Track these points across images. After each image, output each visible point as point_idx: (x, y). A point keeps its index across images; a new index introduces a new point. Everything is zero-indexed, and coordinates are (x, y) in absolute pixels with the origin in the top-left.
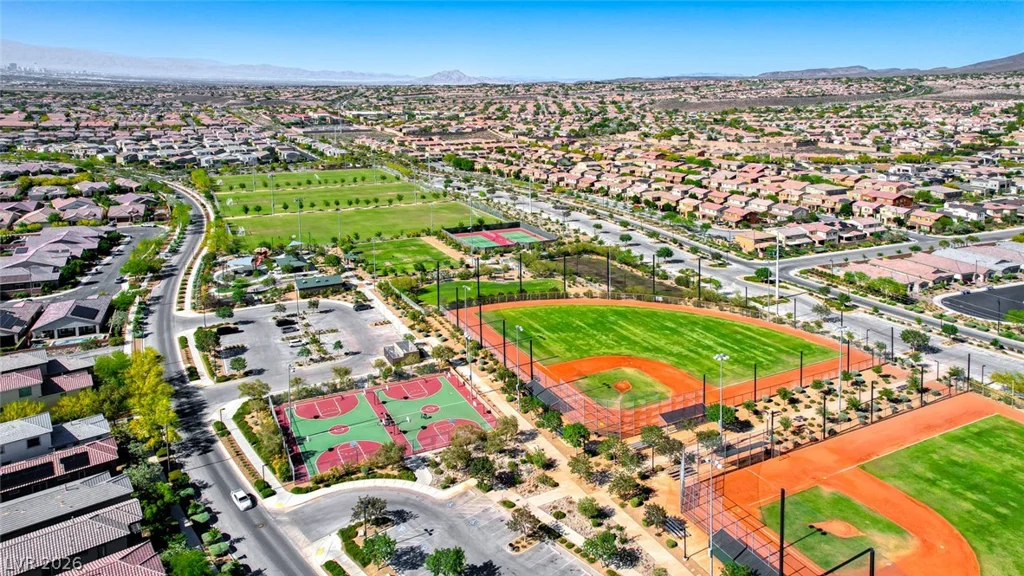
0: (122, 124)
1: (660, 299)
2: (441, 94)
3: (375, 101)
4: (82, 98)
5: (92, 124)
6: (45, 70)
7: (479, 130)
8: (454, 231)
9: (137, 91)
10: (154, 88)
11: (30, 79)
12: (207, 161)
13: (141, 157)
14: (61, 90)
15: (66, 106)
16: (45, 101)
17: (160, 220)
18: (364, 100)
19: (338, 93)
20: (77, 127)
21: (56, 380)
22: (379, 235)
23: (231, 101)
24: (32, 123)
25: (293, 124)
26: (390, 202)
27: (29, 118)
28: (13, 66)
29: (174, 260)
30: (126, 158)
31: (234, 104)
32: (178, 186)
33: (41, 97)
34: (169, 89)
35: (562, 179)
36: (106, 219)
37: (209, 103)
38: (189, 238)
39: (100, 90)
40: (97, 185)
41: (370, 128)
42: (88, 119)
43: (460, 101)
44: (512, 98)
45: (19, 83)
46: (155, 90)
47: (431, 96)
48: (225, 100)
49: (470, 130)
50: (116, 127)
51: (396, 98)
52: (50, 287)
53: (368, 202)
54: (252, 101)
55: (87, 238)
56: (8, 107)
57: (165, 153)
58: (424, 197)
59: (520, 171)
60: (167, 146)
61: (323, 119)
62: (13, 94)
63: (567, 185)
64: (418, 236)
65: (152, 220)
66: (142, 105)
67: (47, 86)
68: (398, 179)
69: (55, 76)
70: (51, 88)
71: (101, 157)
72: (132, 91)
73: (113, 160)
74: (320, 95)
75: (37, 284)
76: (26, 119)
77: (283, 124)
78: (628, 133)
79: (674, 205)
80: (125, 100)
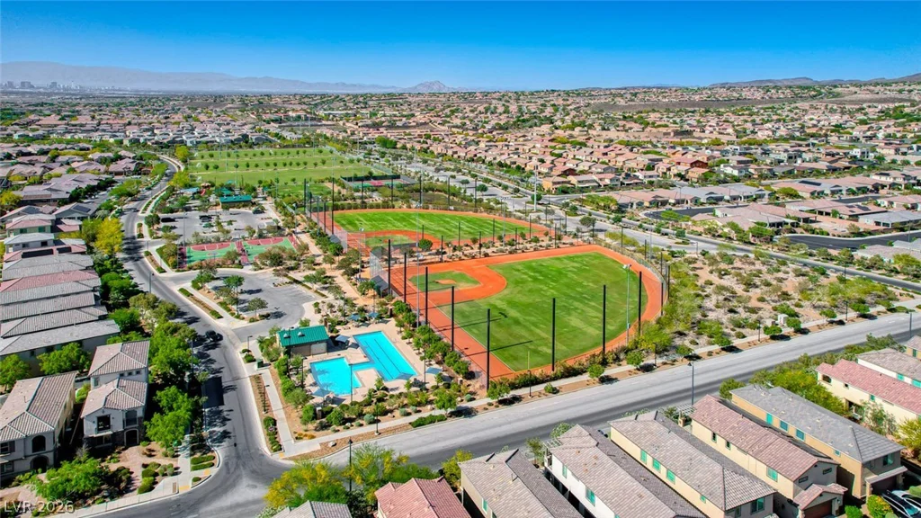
0: (133, 122)
1: (452, 208)
2: (410, 99)
3: (351, 105)
4: (107, 106)
5: (110, 122)
6: (81, 87)
7: (422, 124)
8: (350, 179)
9: (154, 100)
10: (168, 98)
11: (67, 94)
12: (191, 142)
13: (142, 140)
14: (91, 101)
15: (93, 111)
16: (77, 108)
17: (145, 174)
18: (342, 103)
19: (321, 98)
20: (99, 124)
21: (59, 226)
22: (294, 180)
23: (229, 106)
24: (64, 122)
25: (273, 121)
26: (316, 165)
27: (63, 119)
28: (54, 84)
29: (148, 193)
30: (130, 141)
31: (231, 108)
32: (165, 157)
33: (75, 105)
34: (181, 98)
35: (456, 153)
36: (106, 172)
37: (211, 107)
38: (162, 183)
39: (124, 100)
40: (106, 155)
41: (334, 123)
42: (108, 119)
43: (424, 104)
44: (469, 102)
45: (57, 97)
46: (169, 100)
47: (401, 101)
48: (225, 105)
49: (414, 124)
50: (129, 123)
51: (371, 103)
52: (63, 202)
53: (298, 164)
54: (247, 105)
55: (90, 180)
56: (47, 112)
57: (161, 137)
58: (342, 162)
59: (428, 148)
60: (164, 134)
61: (299, 117)
62: (52, 104)
63: (459, 157)
64: (323, 182)
65: (139, 174)
66: (155, 110)
67: (81, 99)
68: (331, 152)
69: (88, 92)
70: (83, 100)
71: (112, 140)
72: (149, 101)
73: (121, 142)
74: (306, 100)
75: (55, 200)
76: (60, 120)
77: (264, 121)
78: (543, 126)
79: (523, 166)
80: (142, 107)
